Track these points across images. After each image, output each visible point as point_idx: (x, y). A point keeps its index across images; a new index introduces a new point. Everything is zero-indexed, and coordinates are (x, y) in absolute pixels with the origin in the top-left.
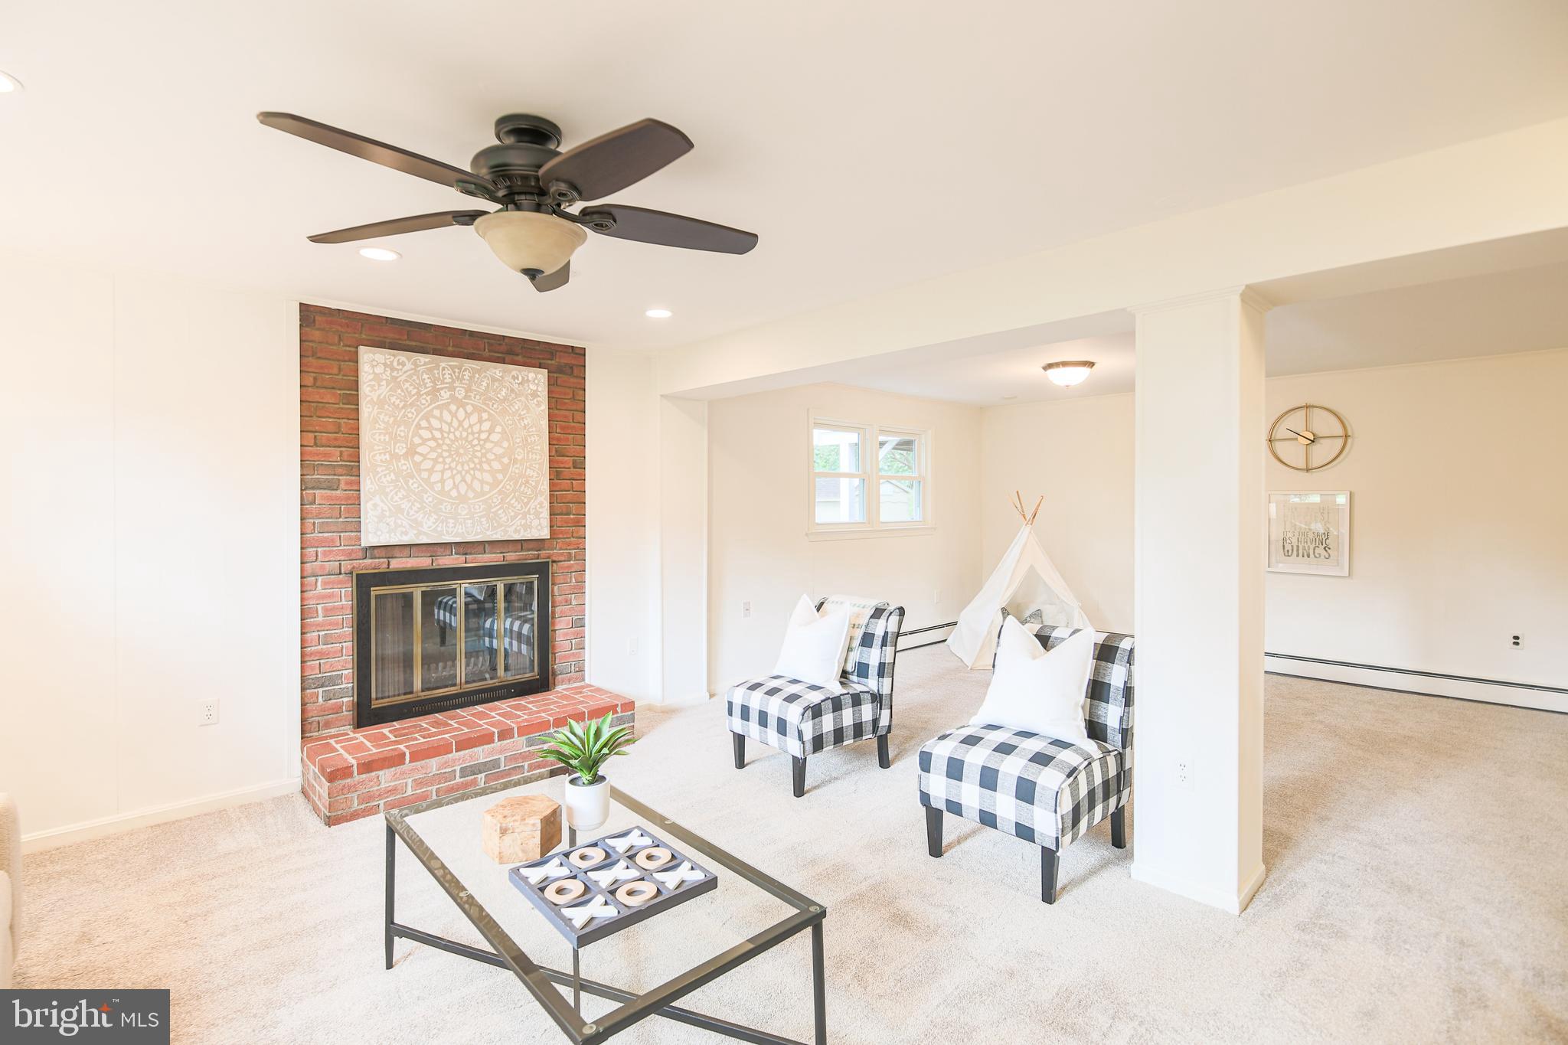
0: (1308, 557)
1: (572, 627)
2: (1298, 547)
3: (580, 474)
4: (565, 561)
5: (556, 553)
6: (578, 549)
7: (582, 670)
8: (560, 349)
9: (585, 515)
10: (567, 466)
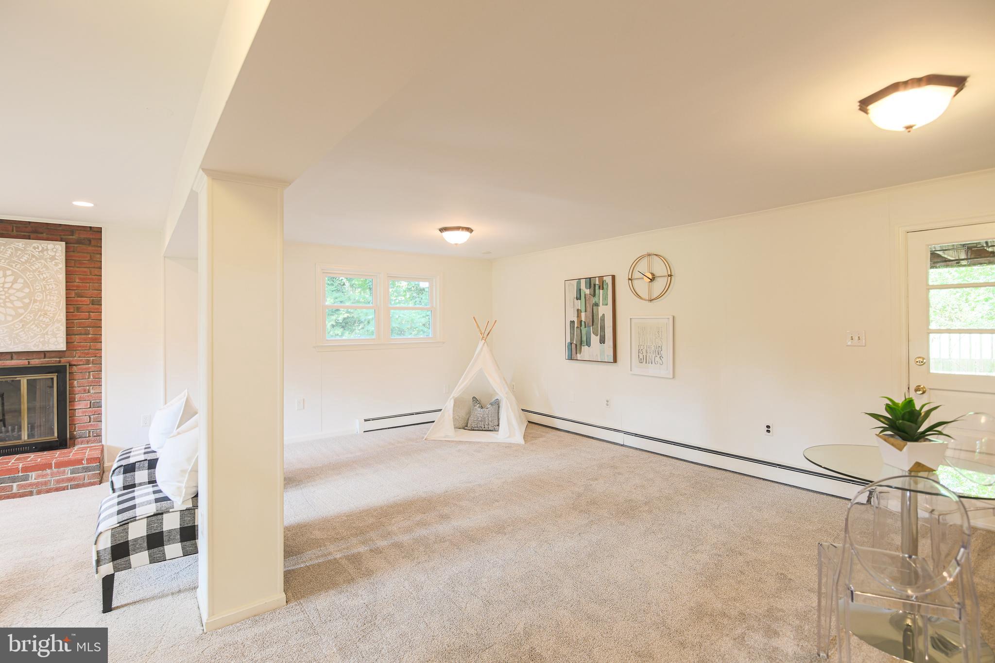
0: (652, 363)
1: (90, 407)
2: (646, 356)
3: (98, 309)
4: (83, 365)
5: (75, 360)
6: (95, 357)
7: (100, 435)
8: (79, 229)
9: (101, 335)
10: (86, 304)
